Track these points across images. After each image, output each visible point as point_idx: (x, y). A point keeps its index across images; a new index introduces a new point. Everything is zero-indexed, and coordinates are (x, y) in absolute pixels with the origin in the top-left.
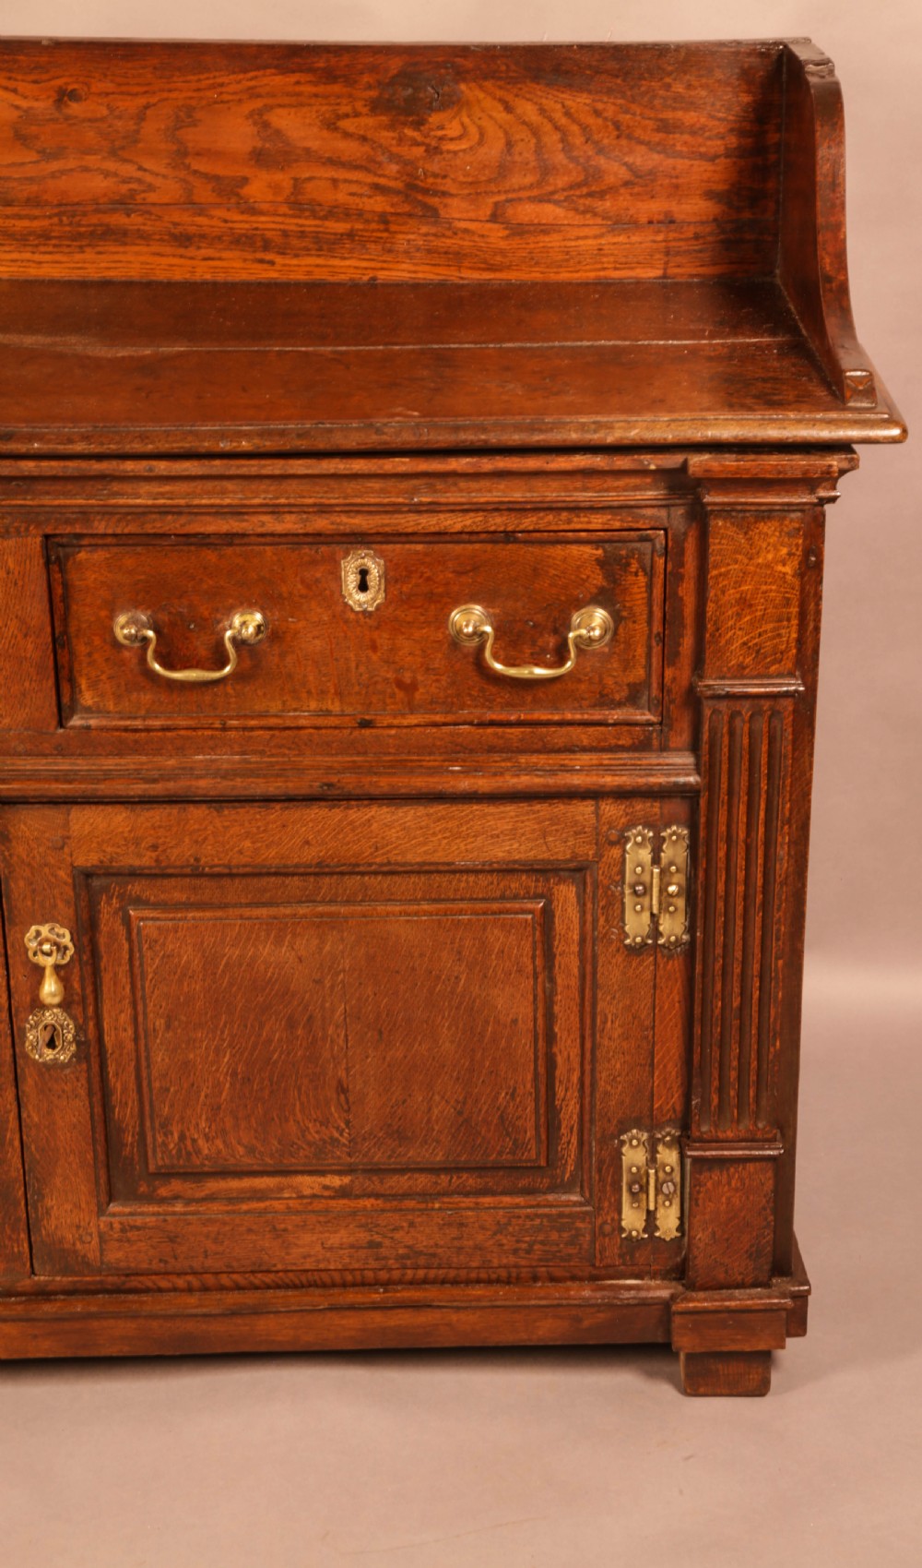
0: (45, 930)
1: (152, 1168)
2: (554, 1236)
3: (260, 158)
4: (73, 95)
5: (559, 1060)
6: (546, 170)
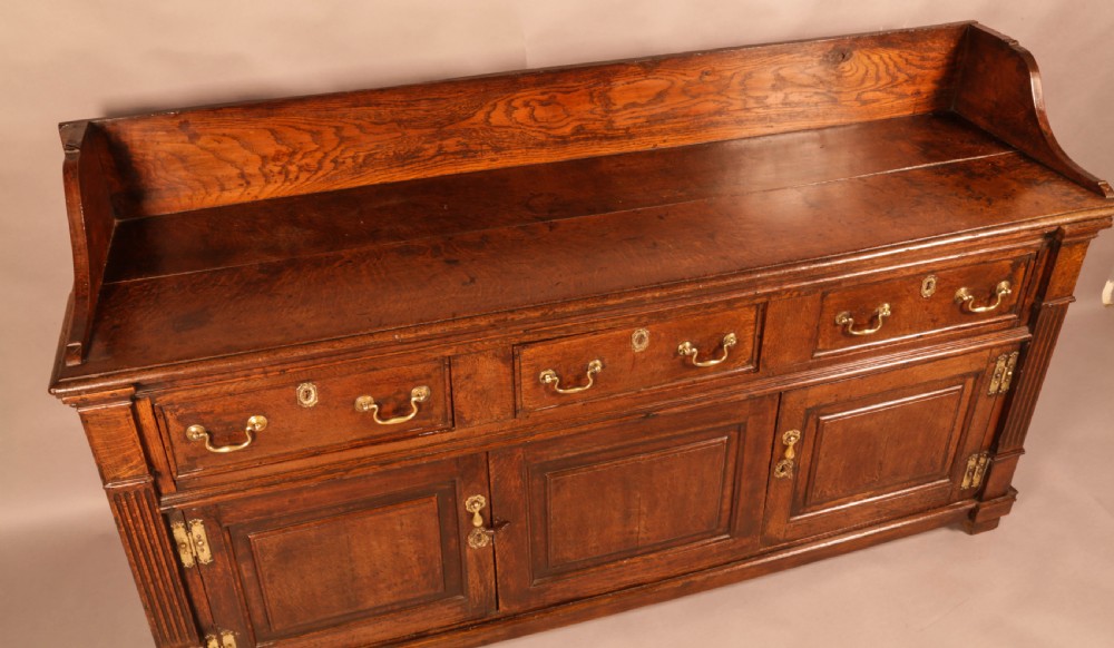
0: (790, 432)
1: (808, 503)
2: (939, 495)
3: (773, 87)
4: (707, 73)
6: (878, 79)
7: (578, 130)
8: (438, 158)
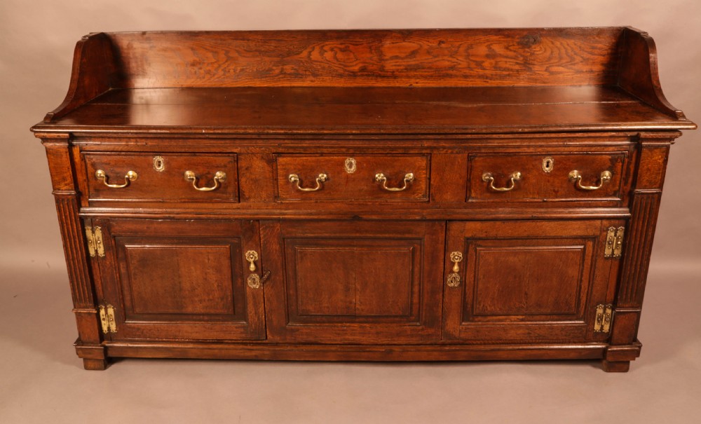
0: (456, 253)
1: (474, 314)
2: (576, 331)
3: (487, 56)
4: (443, 42)
5: (583, 286)
6: (561, 58)
7: (363, 69)
8: (281, 76)
